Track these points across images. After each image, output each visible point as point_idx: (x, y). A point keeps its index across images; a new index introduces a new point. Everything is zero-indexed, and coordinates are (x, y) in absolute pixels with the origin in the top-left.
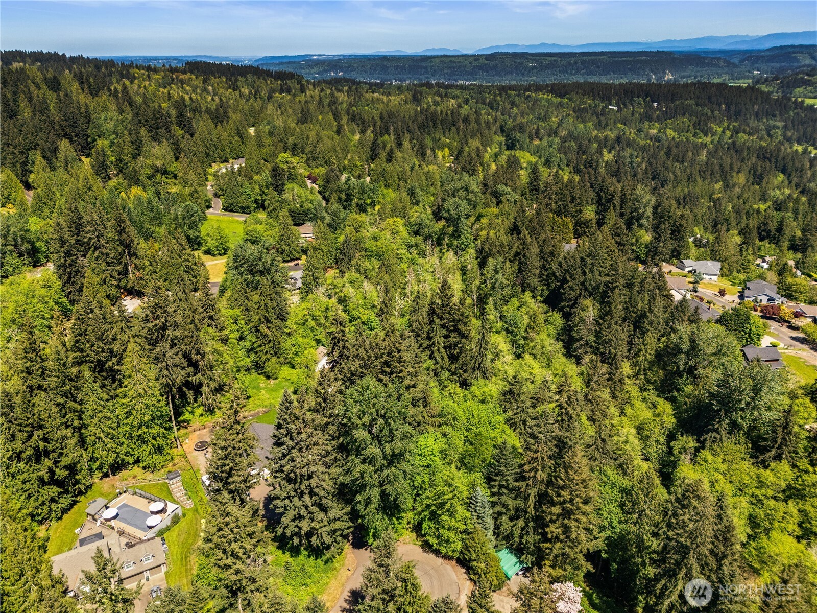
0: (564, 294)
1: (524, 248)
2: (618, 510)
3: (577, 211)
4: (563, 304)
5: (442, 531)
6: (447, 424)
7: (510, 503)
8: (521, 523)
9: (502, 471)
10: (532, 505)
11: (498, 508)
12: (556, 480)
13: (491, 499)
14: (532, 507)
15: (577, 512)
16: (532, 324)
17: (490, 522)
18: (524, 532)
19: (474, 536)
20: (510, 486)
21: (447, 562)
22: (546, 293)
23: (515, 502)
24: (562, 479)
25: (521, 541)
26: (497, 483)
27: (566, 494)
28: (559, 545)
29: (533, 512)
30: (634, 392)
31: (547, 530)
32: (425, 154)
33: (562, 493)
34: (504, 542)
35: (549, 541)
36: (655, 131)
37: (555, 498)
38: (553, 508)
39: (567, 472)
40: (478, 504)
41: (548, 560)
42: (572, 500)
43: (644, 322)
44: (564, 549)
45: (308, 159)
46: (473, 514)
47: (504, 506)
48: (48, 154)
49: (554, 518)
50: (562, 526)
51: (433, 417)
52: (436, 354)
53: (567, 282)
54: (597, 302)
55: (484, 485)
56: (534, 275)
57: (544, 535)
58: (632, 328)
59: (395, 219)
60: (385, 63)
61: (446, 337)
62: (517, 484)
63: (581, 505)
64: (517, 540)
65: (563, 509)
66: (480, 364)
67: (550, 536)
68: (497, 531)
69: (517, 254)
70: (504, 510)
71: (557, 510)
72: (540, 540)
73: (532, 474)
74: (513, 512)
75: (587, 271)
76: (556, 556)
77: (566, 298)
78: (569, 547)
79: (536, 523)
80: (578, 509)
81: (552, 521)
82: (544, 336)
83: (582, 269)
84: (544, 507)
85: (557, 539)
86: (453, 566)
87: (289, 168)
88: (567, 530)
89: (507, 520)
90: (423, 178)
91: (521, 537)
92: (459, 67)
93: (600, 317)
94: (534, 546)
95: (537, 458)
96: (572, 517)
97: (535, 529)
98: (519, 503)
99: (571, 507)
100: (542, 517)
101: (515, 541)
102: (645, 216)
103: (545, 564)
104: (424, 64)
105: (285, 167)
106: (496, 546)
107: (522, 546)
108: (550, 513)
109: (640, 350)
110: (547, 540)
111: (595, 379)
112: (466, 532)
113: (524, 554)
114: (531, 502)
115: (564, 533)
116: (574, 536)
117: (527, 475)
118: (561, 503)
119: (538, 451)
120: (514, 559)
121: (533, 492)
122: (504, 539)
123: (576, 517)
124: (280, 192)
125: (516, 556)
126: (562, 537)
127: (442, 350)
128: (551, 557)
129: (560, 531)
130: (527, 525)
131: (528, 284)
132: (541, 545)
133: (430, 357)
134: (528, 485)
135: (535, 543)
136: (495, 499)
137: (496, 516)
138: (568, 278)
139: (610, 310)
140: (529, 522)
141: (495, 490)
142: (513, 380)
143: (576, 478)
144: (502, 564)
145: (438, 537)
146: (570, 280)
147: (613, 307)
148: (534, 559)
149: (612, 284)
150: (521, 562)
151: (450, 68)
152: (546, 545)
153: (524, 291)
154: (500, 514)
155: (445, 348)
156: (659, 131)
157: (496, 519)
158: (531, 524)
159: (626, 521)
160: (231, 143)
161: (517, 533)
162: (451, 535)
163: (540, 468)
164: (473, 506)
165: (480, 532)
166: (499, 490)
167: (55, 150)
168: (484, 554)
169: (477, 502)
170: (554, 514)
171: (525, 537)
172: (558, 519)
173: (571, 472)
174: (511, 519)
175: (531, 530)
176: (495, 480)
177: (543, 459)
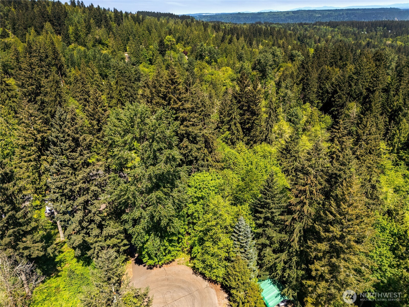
0: (334, 101)
1: (307, 75)
2: (390, 254)
3: (343, 65)
4: (333, 109)
5: (206, 256)
6: (228, 168)
7: (274, 235)
8: (284, 256)
9: (268, 203)
10: (297, 239)
11: (263, 240)
12: (326, 215)
13: (256, 231)
14: (296, 241)
15: (348, 251)
16: (309, 119)
17: (253, 253)
18: (287, 266)
19: (235, 264)
20: (276, 219)
21: (212, 285)
22: (321, 105)
23: (280, 235)
24: (331, 213)
25: (283, 275)
26: (262, 216)
27: (336, 230)
28: (323, 284)
29: (298, 247)
30: (388, 164)
31: (312, 267)
32: (252, 44)
33: (332, 228)
34: (267, 273)
35: (314, 278)
36: (390, 42)
37: (322, 234)
38: (319, 244)
39: (338, 206)
40: (241, 234)
41: (311, 297)
42: (342, 238)
43: (399, 114)
44: (328, 289)
45: (185, 44)
46: (236, 242)
47: (269, 238)
48: (39, 30)
49: (320, 254)
50: (329, 265)
51: (218, 162)
52: (233, 127)
53: (337, 93)
54: (360, 103)
55: (251, 216)
56: (313, 92)
57: (308, 271)
58: (387, 120)
59: (227, 68)
60: (239, 16)
61: (241, 115)
62: (283, 217)
63: (352, 243)
64: (280, 272)
65: (331, 246)
66: (266, 136)
67: (314, 273)
68: (260, 262)
69: (302, 79)
70: (268, 242)
71: (324, 246)
72: (303, 275)
73: (298, 207)
74: (277, 245)
75: (353, 84)
76: (319, 296)
77: (336, 104)
78: (335, 287)
79: (300, 258)
80: (349, 247)
81: (317, 258)
82: (318, 128)
83: (349, 83)
84: (310, 243)
85: (322, 277)
86: (216, 290)
87: (171, 44)
88: (334, 269)
89: (271, 252)
90: (249, 53)
91: (284, 270)
92: (278, 17)
93: (362, 113)
94: (297, 280)
95: (305, 191)
96: (342, 256)
97: (298, 264)
98: (284, 237)
99: (341, 245)
100: (307, 252)
101: (277, 274)
102: (391, 68)
103: (307, 301)
104: (259, 16)
105: (169, 43)
106: (259, 276)
107: (284, 279)
108: (316, 250)
109: (394, 135)
110: (310, 277)
111: (364, 137)
112: (228, 259)
113: (286, 287)
114: (296, 237)
115: (330, 272)
116: (341, 277)
117: (293, 208)
118: (329, 240)
119: (307, 184)
120: (275, 290)
121: (298, 226)
122: (267, 269)
123: (346, 256)
124: (163, 55)
125: (278, 287)
126: (328, 276)
127: (238, 125)
128: (314, 296)
129: (326, 269)
130: (291, 259)
131: (309, 98)
132: (304, 282)
133: (229, 129)
134: (294, 219)
135: (297, 278)
136: (260, 230)
137: (260, 247)
138: (338, 90)
139: (371, 106)
140: (293, 256)
141: (261, 221)
142: (290, 139)
143: (350, 212)
144: (263, 294)
145: (203, 262)
146: (339, 91)
147: (373, 104)
148: (296, 294)
149: (373, 88)
150: (283, 295)
151: (273, 18)
152: (309, 282)
153: (305, 103)
154: (264, 246)
155: (241, 123)
156: (392, 42)
157: (260, 250)
158: (295, 259)
159: (398, 266)
160: (144, 34)
161: (280, 266)
162: (214, 262)
163: (307, 202)
164: (236, 235)
165: (241, 261)
166: (264, 222)
167: (42, 27)
168: (244, 283)
169: (240, 232)
170: (320, 251)
171: (288, 271)
172: (324, 256)
173: (343, 206)
174: (274, 252)
175: (294, 265)
176: (261, 213)
177: (311, 193)
